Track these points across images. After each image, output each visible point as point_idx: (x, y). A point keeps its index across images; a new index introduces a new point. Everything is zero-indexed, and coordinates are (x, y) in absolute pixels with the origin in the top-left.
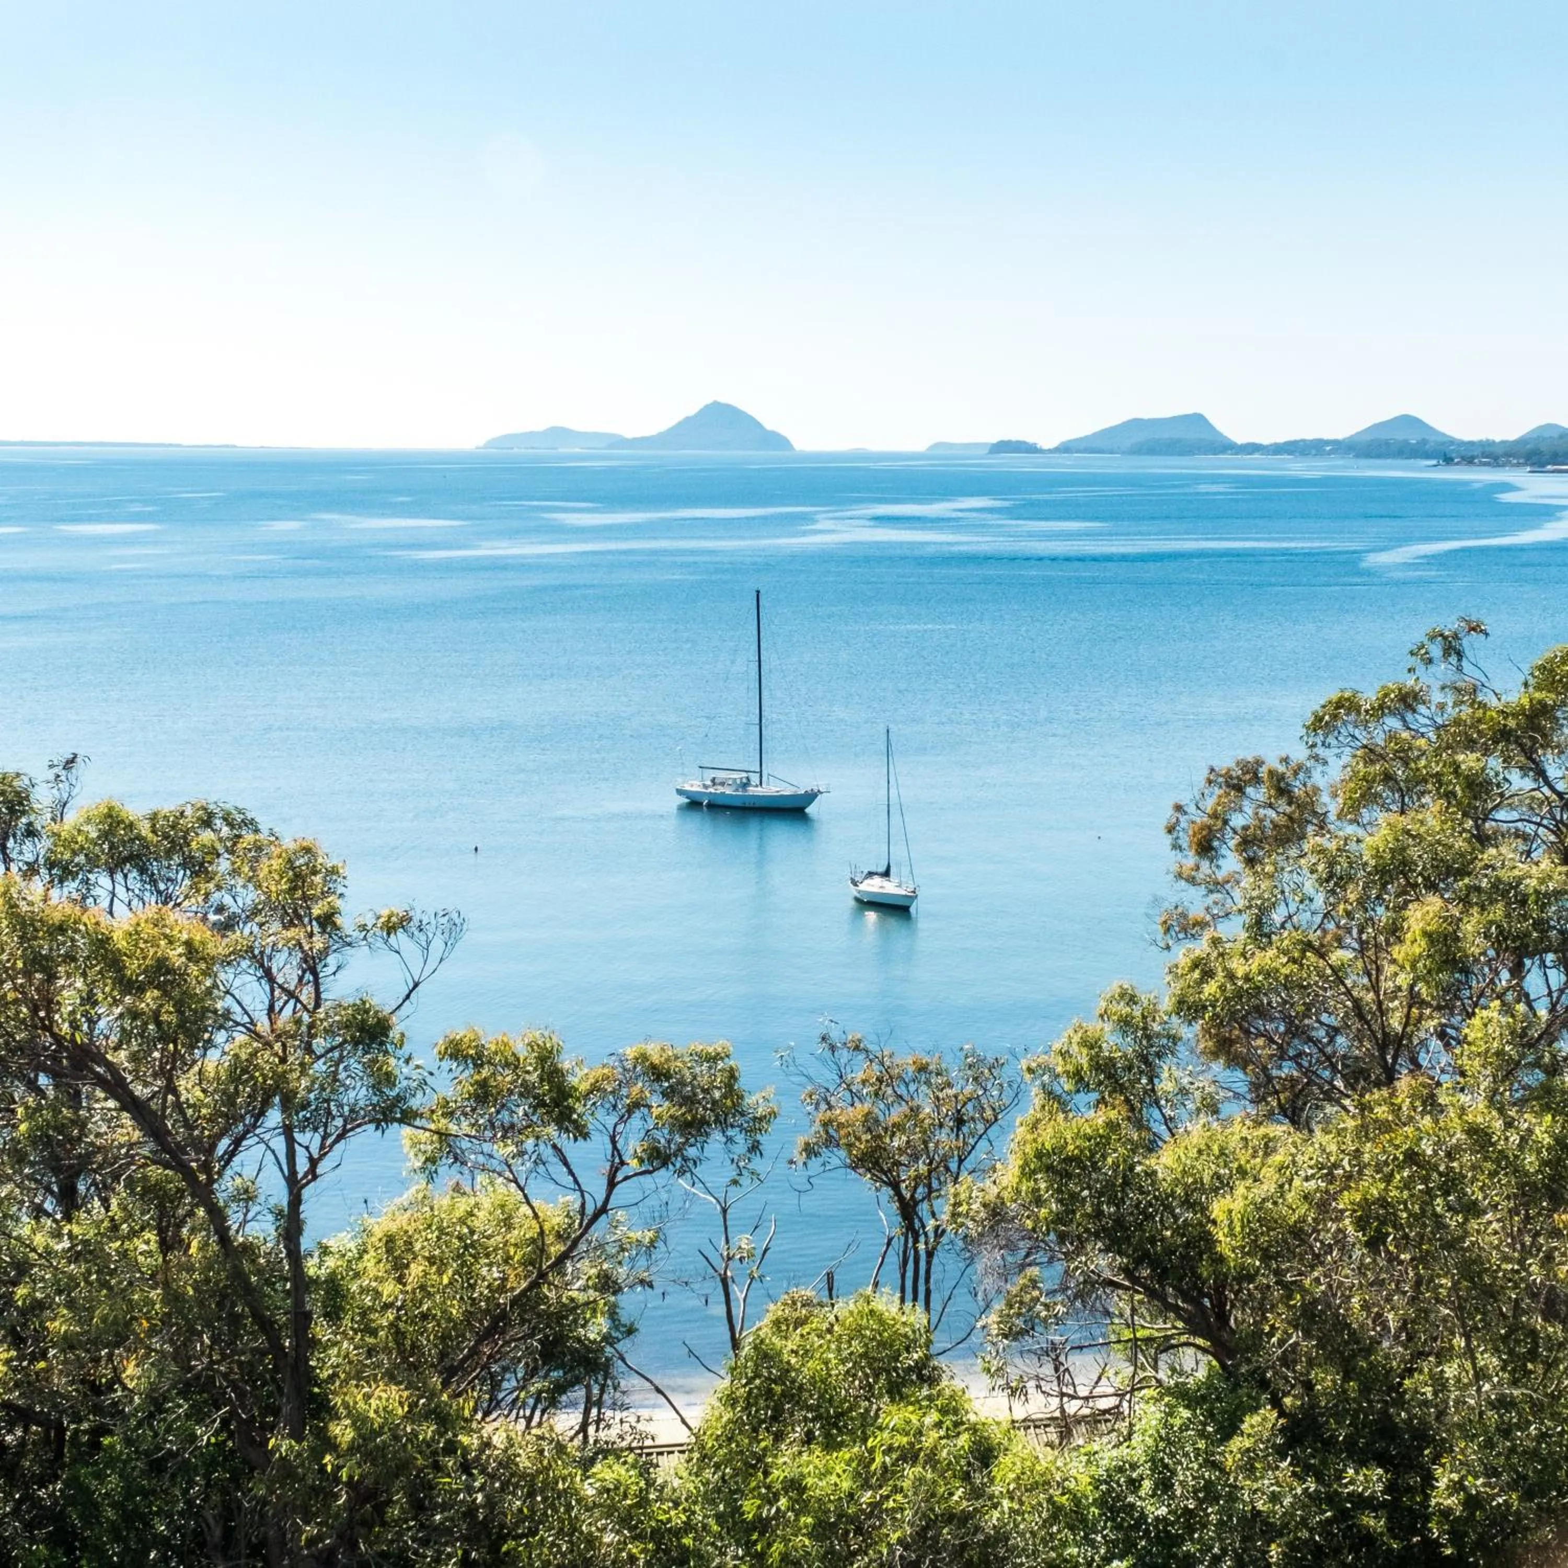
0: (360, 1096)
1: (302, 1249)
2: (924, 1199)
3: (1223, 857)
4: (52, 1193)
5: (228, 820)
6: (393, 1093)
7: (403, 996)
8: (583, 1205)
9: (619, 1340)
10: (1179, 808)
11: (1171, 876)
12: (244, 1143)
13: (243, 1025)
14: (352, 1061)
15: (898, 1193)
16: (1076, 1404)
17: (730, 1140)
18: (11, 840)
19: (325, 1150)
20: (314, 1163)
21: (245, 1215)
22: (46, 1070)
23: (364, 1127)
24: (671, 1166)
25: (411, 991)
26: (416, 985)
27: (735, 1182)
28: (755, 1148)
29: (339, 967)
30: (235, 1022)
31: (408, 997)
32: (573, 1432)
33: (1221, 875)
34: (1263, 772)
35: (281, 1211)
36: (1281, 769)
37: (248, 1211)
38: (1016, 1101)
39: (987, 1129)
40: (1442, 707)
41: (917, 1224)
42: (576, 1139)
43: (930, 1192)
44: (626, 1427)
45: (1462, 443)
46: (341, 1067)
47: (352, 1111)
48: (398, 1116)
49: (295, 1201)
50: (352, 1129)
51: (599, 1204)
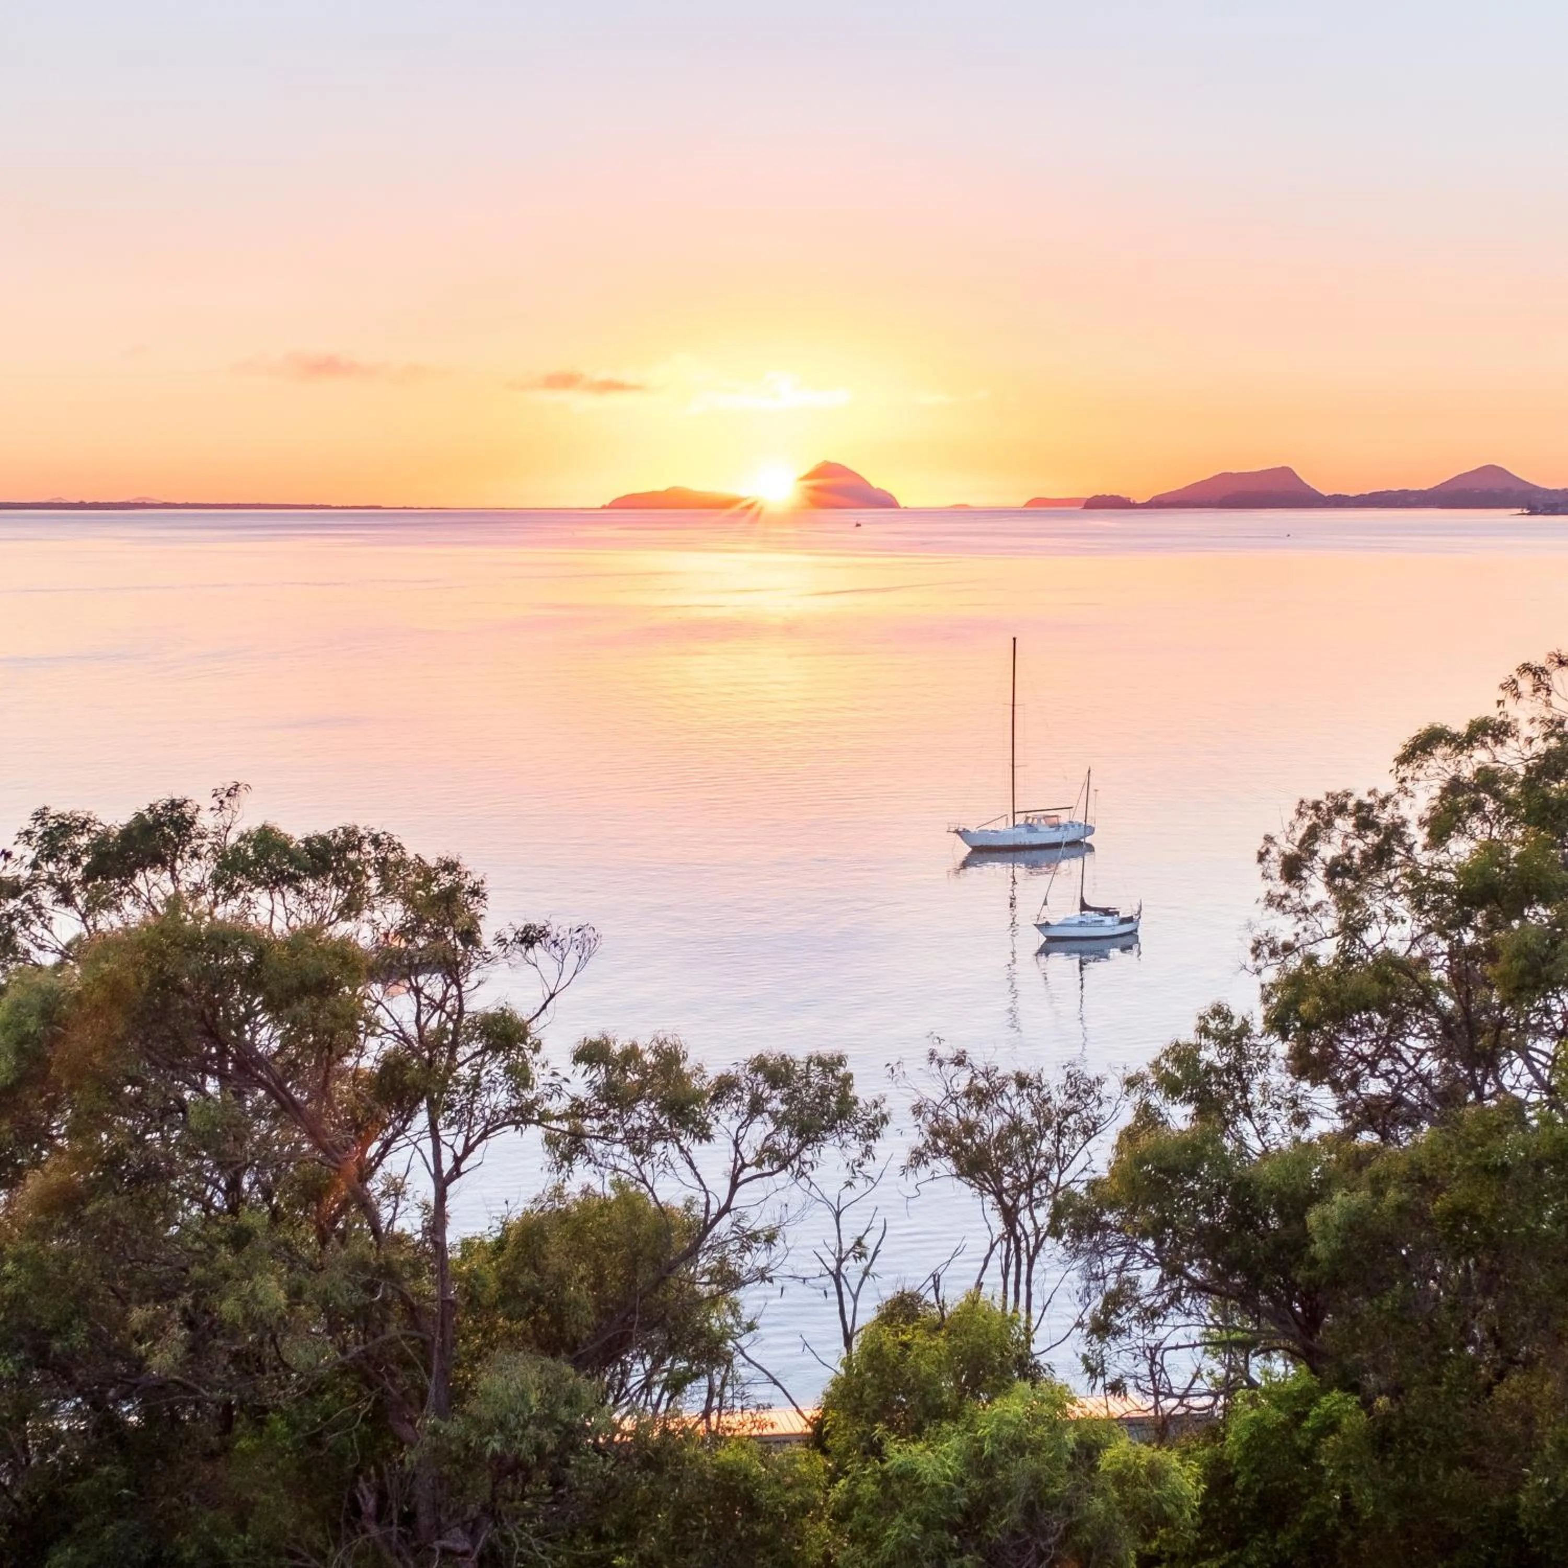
0: (501, 1098)
1: (448, 1242)
2: (1025, 1207)
3: (1313, 886)
4: (220, 1189)
5: (376, 842)
6: (532, 1097)
7: (540, 1006)
8: (708, 1203)
9: (741, 1336)
10: (1269, 839)
11: (1262, 905)
12: (394, 1145)
13: (393, 1032)
14: (494, 1065)
15: (1001, 1201)
16: (1173, 1402)
17: (844, 1145)
18: (179, 861)
19: (468, 1150)
20: (458, 1160)
21: (395, 1209)
22: (213, 1074)
23: (505, 1128)
24: (790, 1169)
25: (547, 1002)
26: (552, 996)
27: (849, 1184)
28: (868, 1152)
29: (480, 983)
30: (384, 1028)
31: (544, 1007)
32: (696, 1419)
33: (1310, 903)
34: (1351, 803)
35: (427, 1206)
36: (1369, 800)
37: (397, 1206)
38: (1115, 1116)
39: (1085, 1143)
40: (1530, 741)
41: (1019, 1230)
42: (700, 1142)
43: (1031, 1201)
44: (747, 1414)
45: (1547, 491)
46: (483, 1072)
47: (493, 1112)
48: (536, 1118)
49: (441, 1197)
50: (493, 1130)
51: (723, 1204)
